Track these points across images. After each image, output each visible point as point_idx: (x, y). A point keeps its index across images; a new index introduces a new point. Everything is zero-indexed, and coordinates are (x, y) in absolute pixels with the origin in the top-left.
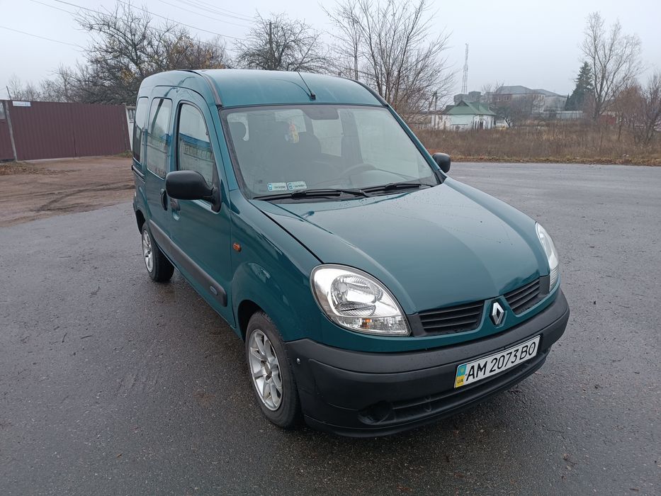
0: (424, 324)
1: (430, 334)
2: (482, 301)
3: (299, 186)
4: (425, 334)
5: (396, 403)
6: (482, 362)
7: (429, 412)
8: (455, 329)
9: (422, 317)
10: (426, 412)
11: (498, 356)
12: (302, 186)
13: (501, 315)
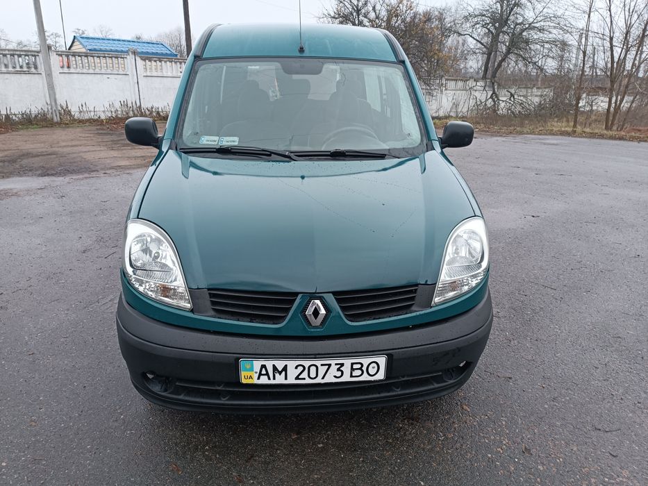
0: (213, 303)
1: (219, 316)
2: (296, 294)
3: (231, 141)
4: (213, 313)
5: (181, 380)
6: (280, 364)
7: (223, 401)
8: (253, 318)
9: (212, 295)
10: (220, 399)
11: (307, 363)
12: (234, 141)
13: (320, 318)
